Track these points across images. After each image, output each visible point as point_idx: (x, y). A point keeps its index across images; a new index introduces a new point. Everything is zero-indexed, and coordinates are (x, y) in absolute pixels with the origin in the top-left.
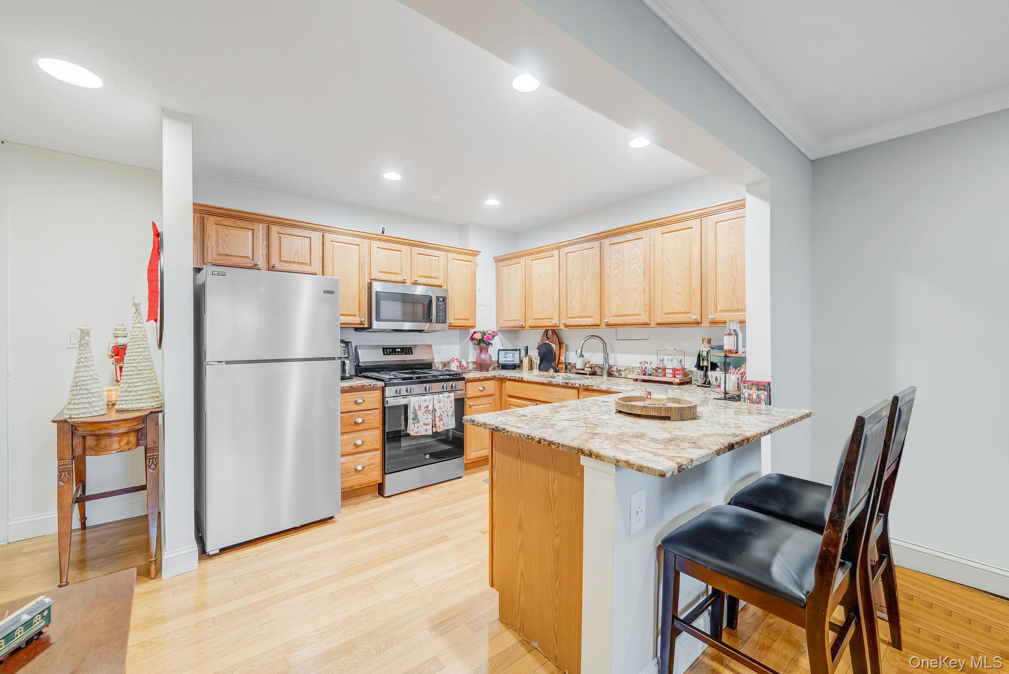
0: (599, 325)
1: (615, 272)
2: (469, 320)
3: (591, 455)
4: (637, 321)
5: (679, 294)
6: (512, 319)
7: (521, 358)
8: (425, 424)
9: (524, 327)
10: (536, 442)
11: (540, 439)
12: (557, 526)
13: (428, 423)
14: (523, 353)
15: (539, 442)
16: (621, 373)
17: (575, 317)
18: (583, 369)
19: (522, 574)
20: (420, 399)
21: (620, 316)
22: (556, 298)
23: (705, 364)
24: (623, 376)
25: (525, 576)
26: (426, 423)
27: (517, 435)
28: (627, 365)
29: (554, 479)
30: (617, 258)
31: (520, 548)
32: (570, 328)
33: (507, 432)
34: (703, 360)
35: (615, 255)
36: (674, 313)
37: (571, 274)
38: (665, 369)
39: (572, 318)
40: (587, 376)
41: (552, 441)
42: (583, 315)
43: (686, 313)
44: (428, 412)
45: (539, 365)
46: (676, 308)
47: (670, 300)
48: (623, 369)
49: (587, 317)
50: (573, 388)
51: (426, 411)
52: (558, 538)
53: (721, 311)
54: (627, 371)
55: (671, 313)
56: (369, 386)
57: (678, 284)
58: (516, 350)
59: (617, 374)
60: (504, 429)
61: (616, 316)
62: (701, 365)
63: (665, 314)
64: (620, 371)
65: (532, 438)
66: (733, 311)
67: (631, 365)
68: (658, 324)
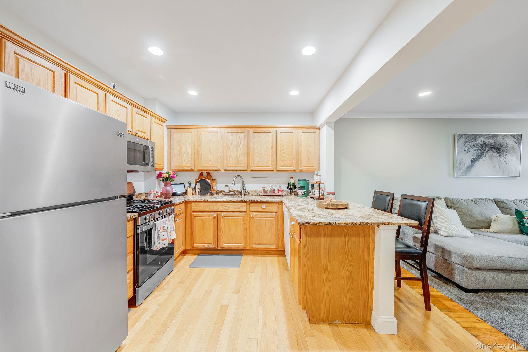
0: (247, 170)
1: (256, 146)
2: (161, 164)
3: (389, 224)
4: (268, 169)
5: (288, 159)
6: (183, 165)
7: (186, 189)
8: (163, 240)
9: (194, 170)
10: (358, 225)
11: (361, 223)
12: (350, 261)
13: (165, 238)
14: (187, 185)
15: (360, 225)
16: (250, 193)
17: (232, 166)
18: (229, 193)
19: (327, 293)
20: (160, 222)
21: (259, 166)
22: (219, 155)
23: (292, 187)
24: (251, 194)
25: (329, 293)
26: (163, 238)
27: (345, 224)
28: (253, 189)
29: (349, 241)
30: (258, 139)
31: (326, 281)
32: (228, 171)
33: (338, 224)
34: (291, 185)
35: (257, 138)
36: (285, 166)
37: (230, 144)
38: (274, 190)
39: (231, 166)
40: (233, 196)
41: (368, 223)
42: (237, 165)
43: (290, 167)
44: (164, 231)
45: (200, 192)
46: (286, 165)
47: (284, 161)
48: (251, 191)
49: (240, 166)
50: (245, 202)
51: (163, 230)
52: (351, 267)
53: (304, 167)
54: (253, 192)
55: (284, 167)
56: (130, 218)
57: (287, 154)
58: (182, 184)
59: (247, 194)
60: (335, 223)
61: (257, 166)
62: (290, 187)
63: (281, 167)
64: (249, 192)
65: (355, 223)
66: (308, 167)
67: (255, 189)
68: (277, 171)
